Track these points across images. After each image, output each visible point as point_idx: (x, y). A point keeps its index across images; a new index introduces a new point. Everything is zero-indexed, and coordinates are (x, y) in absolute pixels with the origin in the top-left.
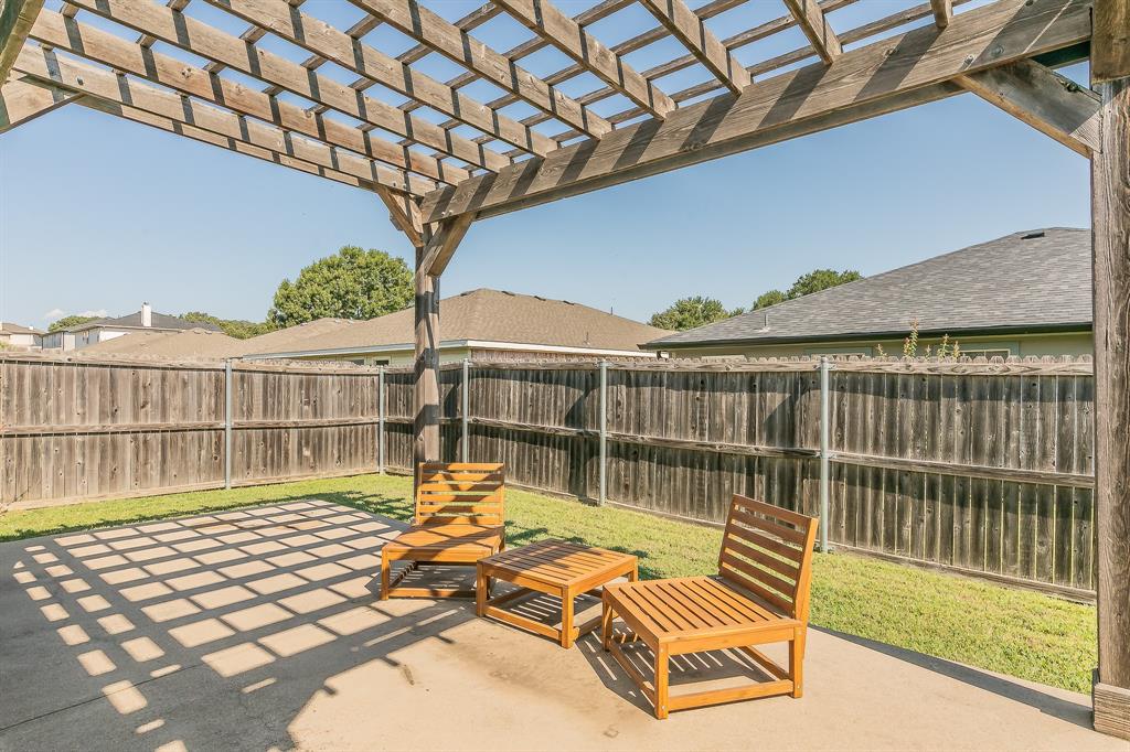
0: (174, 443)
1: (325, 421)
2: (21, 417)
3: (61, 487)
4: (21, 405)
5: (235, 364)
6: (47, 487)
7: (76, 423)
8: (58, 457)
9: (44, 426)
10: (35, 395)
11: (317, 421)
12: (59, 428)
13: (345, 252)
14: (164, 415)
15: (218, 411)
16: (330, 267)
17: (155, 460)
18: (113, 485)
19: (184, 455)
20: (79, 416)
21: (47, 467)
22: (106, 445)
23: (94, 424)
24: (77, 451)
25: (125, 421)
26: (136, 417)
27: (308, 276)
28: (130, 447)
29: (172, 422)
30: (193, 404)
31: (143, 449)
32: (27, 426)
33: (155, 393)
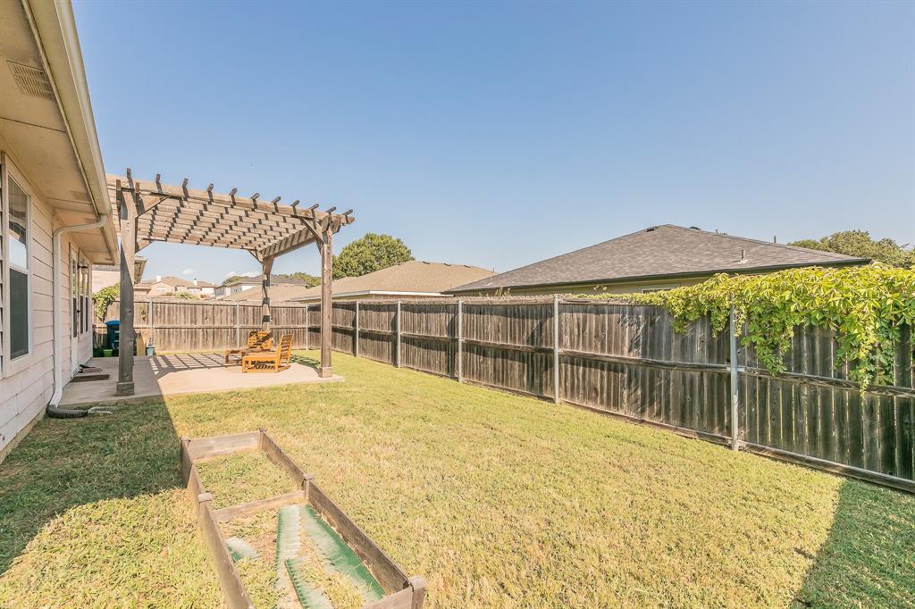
0: (217, 332)
1: (280, 326)
2: (164, 323)
3: (178, 346)
4: (164, 318)
5: (241, 303)
6: (173, 346)
7: (182, 325)
8: (177, 335)
9: (172, 326)
10: (169, 314)
11: (277, 326)
12: (177, 326)
13: (367, 237)
14: (214, 323)
15: (234, 322)
16: (358, 245)
17: (211, 339)
18: (195, 347)
19: (221, 336)
20: (183, 322)
21: (173, 340)
22: (193, 333)
23: (189, 325)
24: (183, 334)
25: (199, 324)
26: (203, 323)
27: (346, 251)
28: (201, 333)
29: (216, 325)
30: (224, 319)
31: (206, 335)
32: (167, 325)
33: (210, 314)
